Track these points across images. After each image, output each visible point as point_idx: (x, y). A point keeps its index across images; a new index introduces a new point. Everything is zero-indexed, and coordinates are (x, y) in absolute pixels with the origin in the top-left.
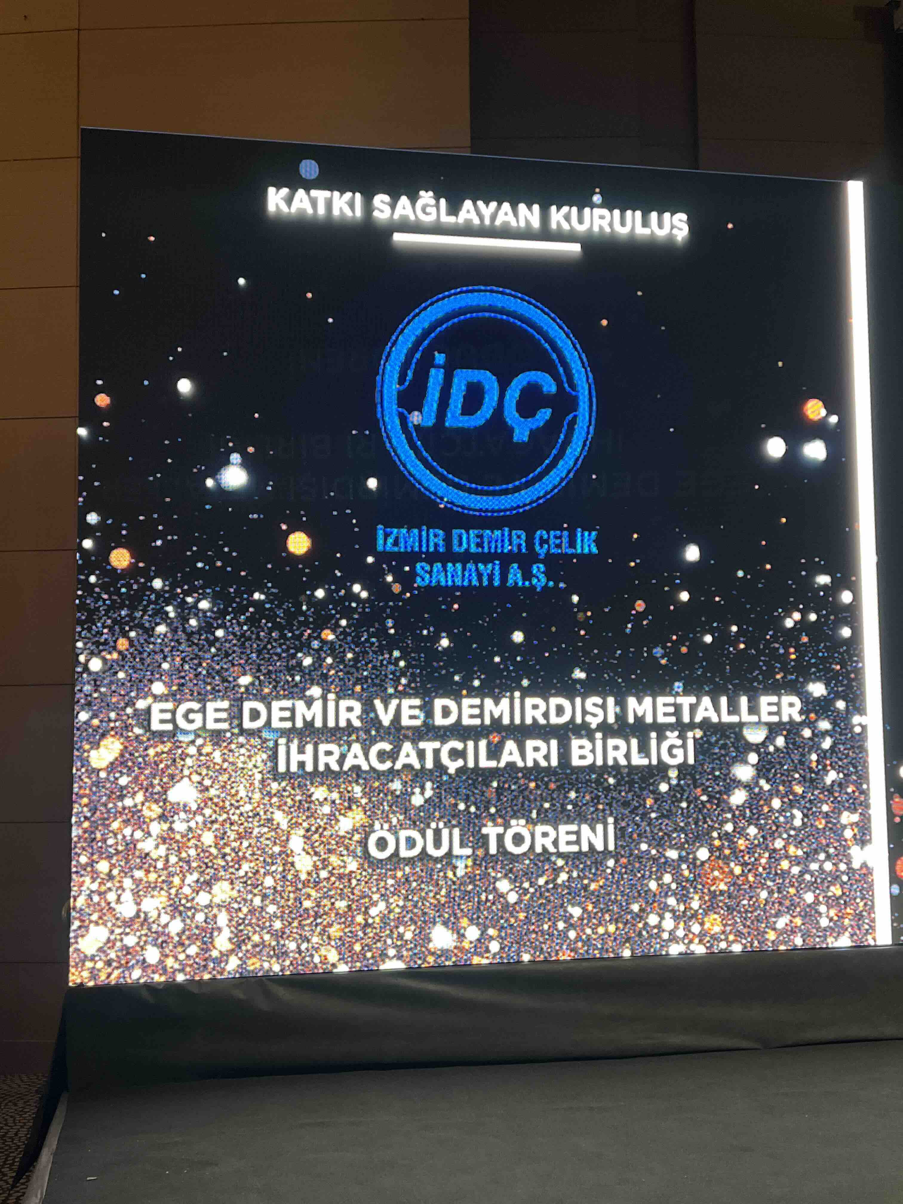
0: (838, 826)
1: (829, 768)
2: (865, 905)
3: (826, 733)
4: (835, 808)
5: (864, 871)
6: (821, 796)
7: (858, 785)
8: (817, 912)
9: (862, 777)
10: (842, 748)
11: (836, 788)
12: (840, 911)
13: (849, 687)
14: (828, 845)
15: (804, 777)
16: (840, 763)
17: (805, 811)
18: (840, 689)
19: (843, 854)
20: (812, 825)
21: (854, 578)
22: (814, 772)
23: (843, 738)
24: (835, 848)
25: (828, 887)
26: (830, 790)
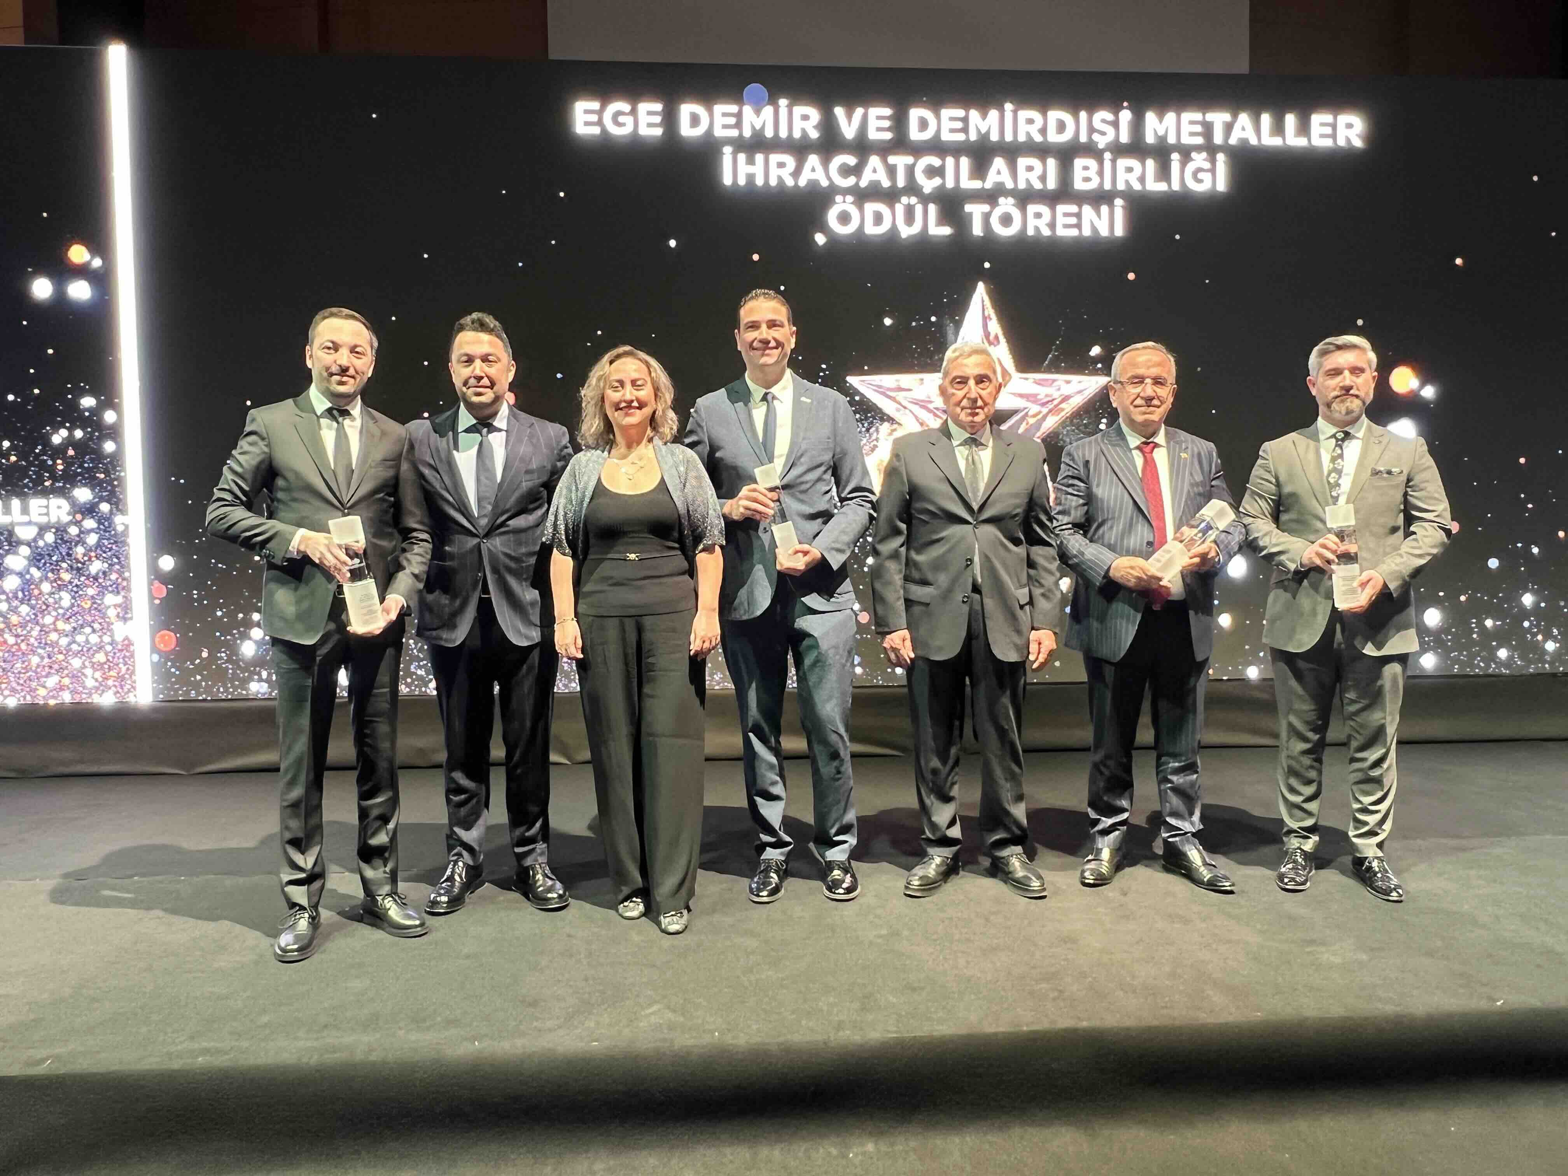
0: (103, 606)
1: (93, 559)
2: (128, 669)
3: (92, 530)
4: (99, 592)
5: (126, 642)
6: (86, 582)
7: (120, 573)
8: (83, 674)
9: (124, 566)
10: (106, 542)
11: (101, 574)
12: (104, 674)
13: (112, 493)
14: (93, 622)
15: (71, 567)
16: (104, 555)
17: (73, 594)
18: (104, 494)
19: (107, 628)
20: (78, 605)
21: (116, 400)
22: (80, 562)
23: (107, 534)
24: (100, 624)
25: (93, 655)
26: (96, 578)
